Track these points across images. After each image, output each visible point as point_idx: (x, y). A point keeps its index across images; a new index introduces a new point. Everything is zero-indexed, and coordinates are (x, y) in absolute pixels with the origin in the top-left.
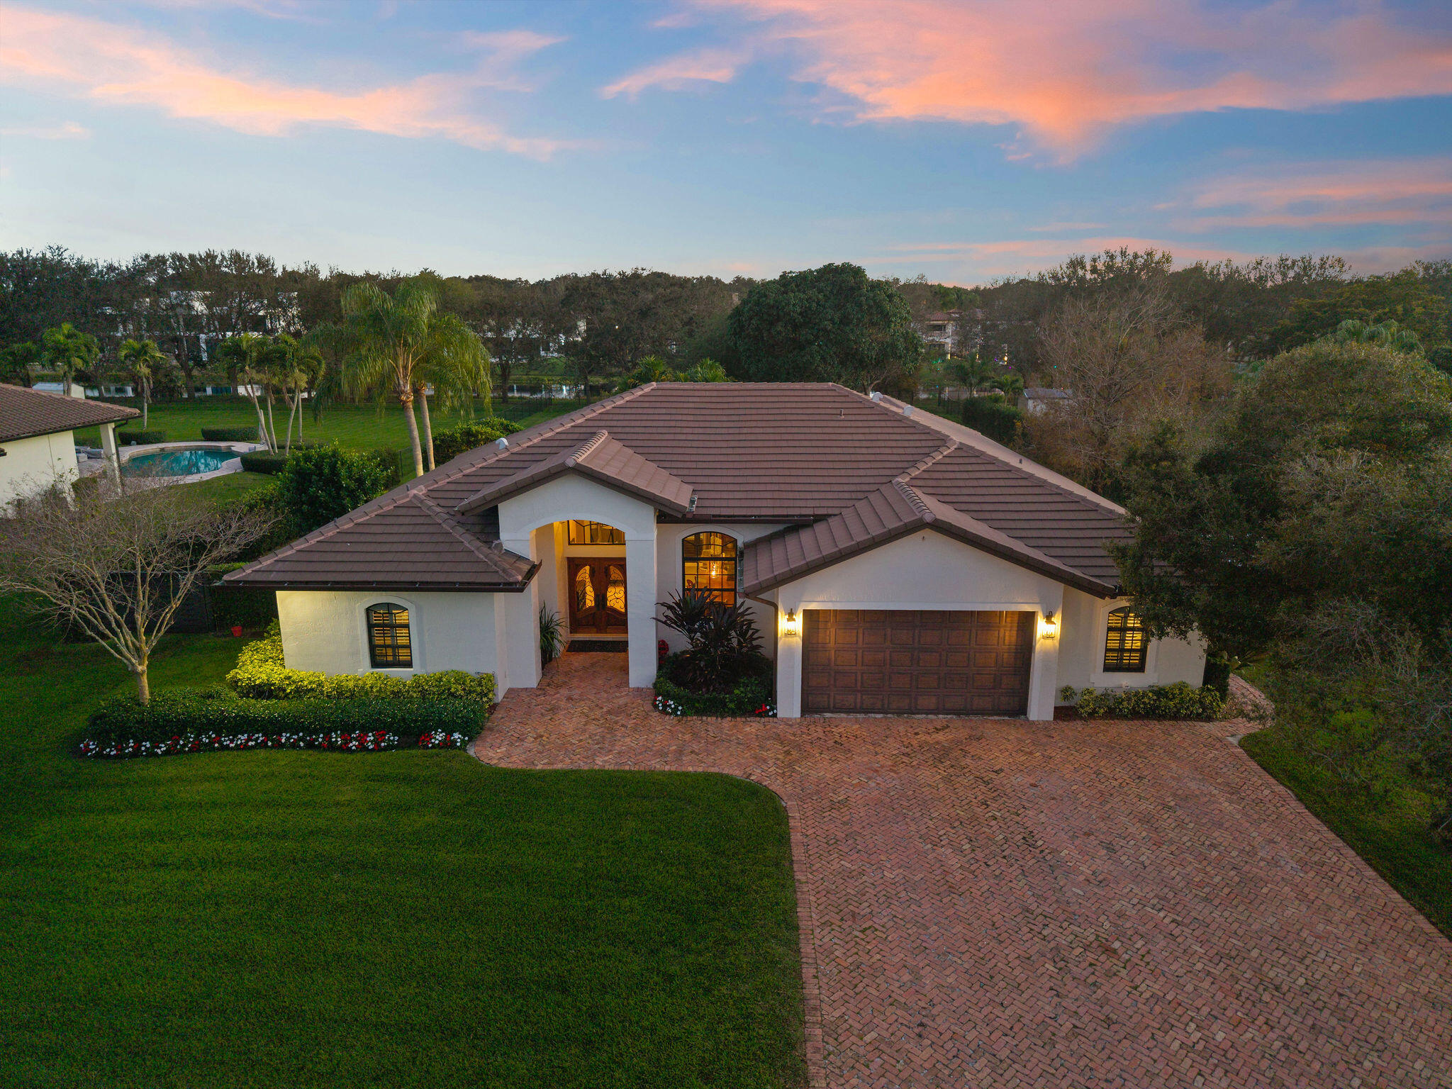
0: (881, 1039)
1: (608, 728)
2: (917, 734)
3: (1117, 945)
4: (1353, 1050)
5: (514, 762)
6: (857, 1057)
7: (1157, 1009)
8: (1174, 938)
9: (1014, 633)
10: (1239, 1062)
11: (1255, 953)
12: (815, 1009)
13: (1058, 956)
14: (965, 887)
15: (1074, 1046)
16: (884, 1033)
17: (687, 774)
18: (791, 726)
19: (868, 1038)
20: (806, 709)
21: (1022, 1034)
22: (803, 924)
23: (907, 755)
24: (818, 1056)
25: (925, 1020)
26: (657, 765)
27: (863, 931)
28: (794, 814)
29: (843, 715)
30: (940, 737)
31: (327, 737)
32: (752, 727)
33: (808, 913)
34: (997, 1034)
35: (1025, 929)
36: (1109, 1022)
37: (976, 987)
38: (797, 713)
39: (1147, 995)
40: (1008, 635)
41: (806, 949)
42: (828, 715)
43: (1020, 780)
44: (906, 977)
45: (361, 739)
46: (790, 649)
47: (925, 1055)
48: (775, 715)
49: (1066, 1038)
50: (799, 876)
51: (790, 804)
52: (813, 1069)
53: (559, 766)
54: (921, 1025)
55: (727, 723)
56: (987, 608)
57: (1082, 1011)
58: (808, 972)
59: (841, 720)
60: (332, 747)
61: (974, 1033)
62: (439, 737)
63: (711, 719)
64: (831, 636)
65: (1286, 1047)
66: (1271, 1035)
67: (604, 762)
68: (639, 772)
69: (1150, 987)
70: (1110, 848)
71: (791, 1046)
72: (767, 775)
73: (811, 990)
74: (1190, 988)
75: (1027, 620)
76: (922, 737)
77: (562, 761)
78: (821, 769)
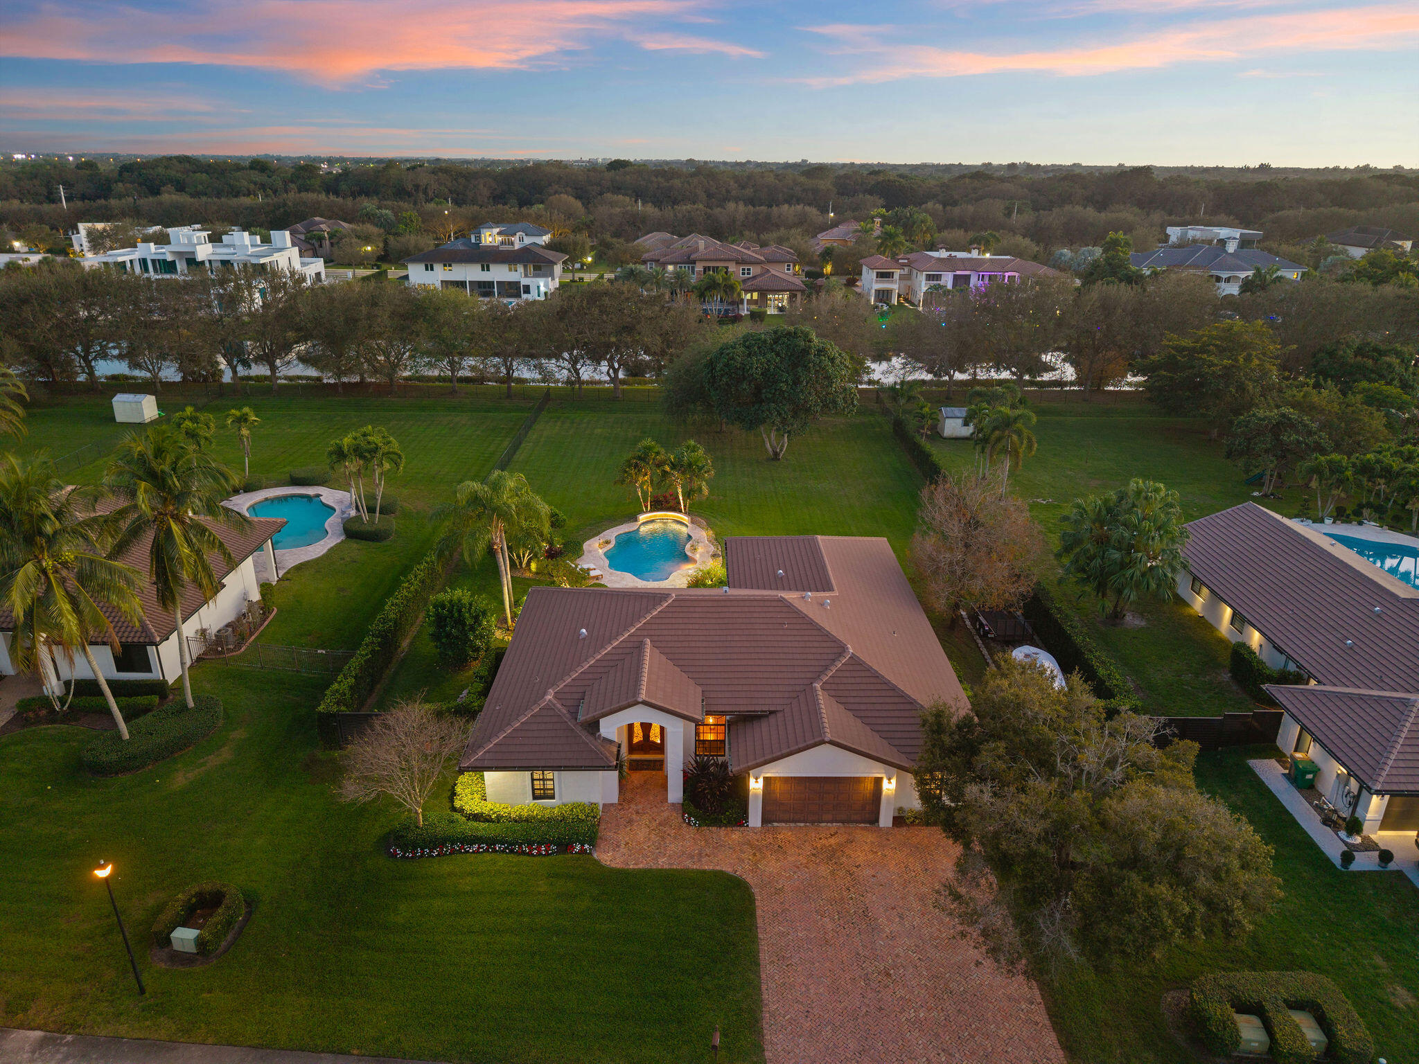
0: (791, 1018)
1: (661, 837)
2: (820, 839)
3: (892, 972)
4: (970, 1020)
5: (618, 863)
6: (782, 1026)
7: (901, 1003)
8: (917, 967)
9: (872, 785)
10: (926, 1026)
11: (947, 976)
12: (766, 1005)
13: (866, 978)
14: (833, 941)
15: (865, 1020)
16: (793, 1016)
17: (704, 872)
18: (756, 833)
19: (786, 1018)
20: (765, 820)
21: (846, 1015)
22: (762, 963)
23: (814, 855)
24: (767, 1026)
25: (809, 1010)
26: (690, 864)
27: (787, 966)
28: (758, 897)
29: (784, 824)
30: (832, 841)
31: (520, 847)
32: (736, 835)
33: (764, 957)
34: (837, 1015)
35: (855, 964)
36: (881, 1009)
37: (831, 994)
38: (759, 824)
39: (898, 996)
40: (870, 786)
41: (763, 976)
42: (775, 824)
43: (868, 872)
44: (804, 989)
45: (539, 849)
46: (756, 795)
47: (808, 1025)
48: (748, 826)
49: (863, 1016)
50: (761, 936)
51: (755, 890)
52: (765, 1031)
53: (641, 866)
54: (808, 1011)
55: (723, 831)
56: (858, 775)
57: (871, 1004)
58: (764, 987)
59: (782, 828)
60: (524, 853)
61: (828, 1015)
62: (578, 847)
63: (714, 829)
64: (778, 787)
65: (945, 1019)
66: (942, 1014)
67: (663, 863)
68: (682, 870)
69: (901, 992)
70: (901, 917)
71: (757, 1021)
72: (743, 871)
73: (765, 996)
74: (916, 992)
75: (878, 781)
76: (823, 841)
77: (642, 862)
78: (771, 865)
